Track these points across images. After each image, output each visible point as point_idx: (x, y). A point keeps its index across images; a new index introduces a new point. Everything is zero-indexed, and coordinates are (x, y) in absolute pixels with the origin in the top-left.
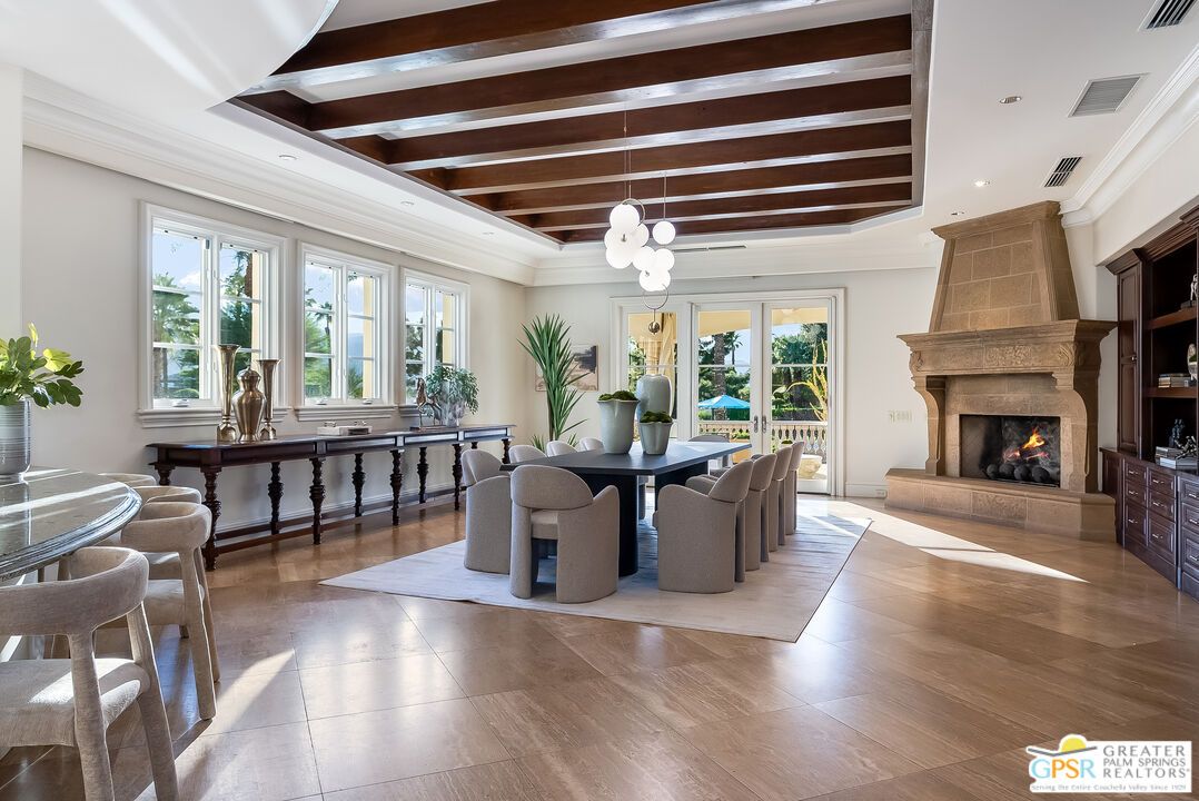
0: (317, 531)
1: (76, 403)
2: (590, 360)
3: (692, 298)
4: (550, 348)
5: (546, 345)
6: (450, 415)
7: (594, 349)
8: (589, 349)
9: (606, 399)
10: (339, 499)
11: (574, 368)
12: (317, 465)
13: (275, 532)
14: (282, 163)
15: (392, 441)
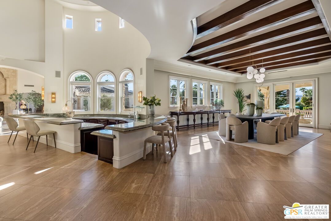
0: (194, 127)
1: (160, 105)
2: (249, 97)
3: (274, 83)
4: (239, 95)
5: (239, 94)
6: (219, 108)
7: (250, 95)
8: (248, 94)
9: (248, 105)
10: (198, 122)
11: (245, 99)
12: (194, 116)
13: (188, 126)
14: (189, 67)
15: (207, 112)
